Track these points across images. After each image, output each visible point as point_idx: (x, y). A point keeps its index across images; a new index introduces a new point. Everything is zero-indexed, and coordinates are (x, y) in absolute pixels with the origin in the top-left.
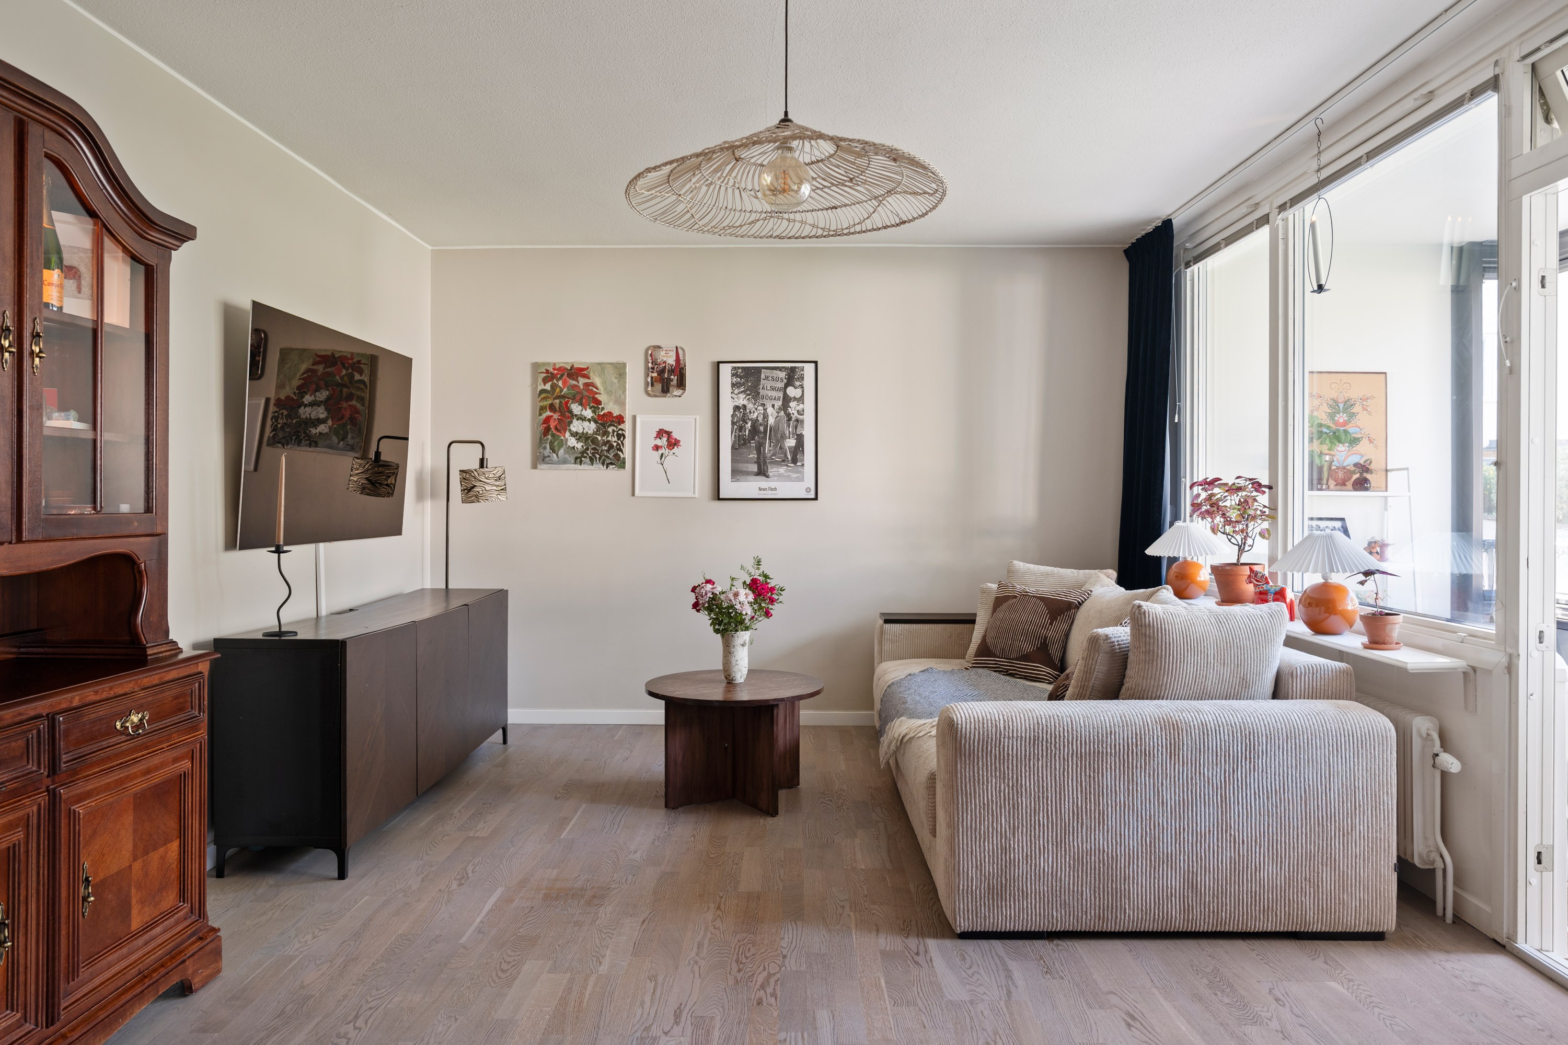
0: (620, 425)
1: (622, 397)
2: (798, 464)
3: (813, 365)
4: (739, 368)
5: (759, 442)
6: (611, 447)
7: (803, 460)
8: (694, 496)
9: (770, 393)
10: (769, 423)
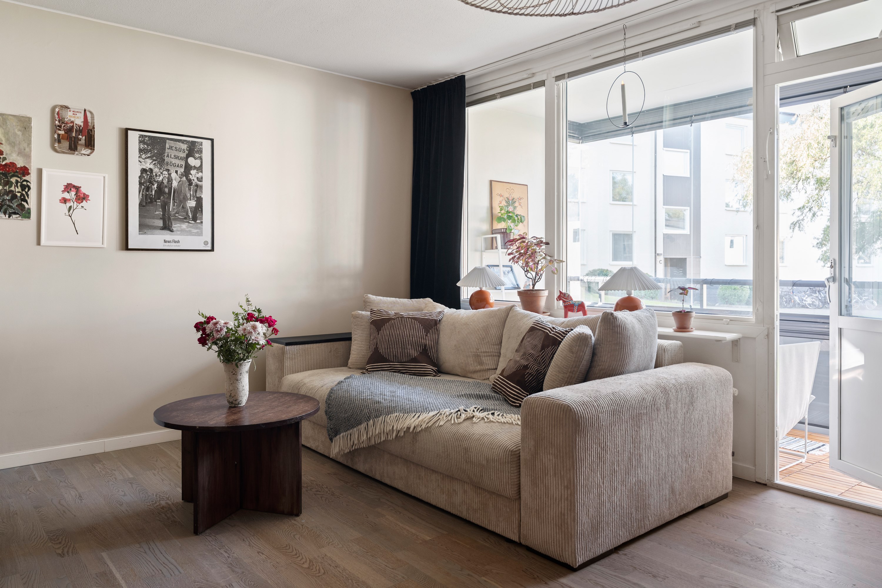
0: (24, 176)
1: (27, 150)
2: (198, 221)
3: (209, 142)
4: (146, 136)
5: (164, 201)
6: (14, 197)
7: (201, 218)
8: (102, 246)
9: (174, 161)
10: (173, 186)
